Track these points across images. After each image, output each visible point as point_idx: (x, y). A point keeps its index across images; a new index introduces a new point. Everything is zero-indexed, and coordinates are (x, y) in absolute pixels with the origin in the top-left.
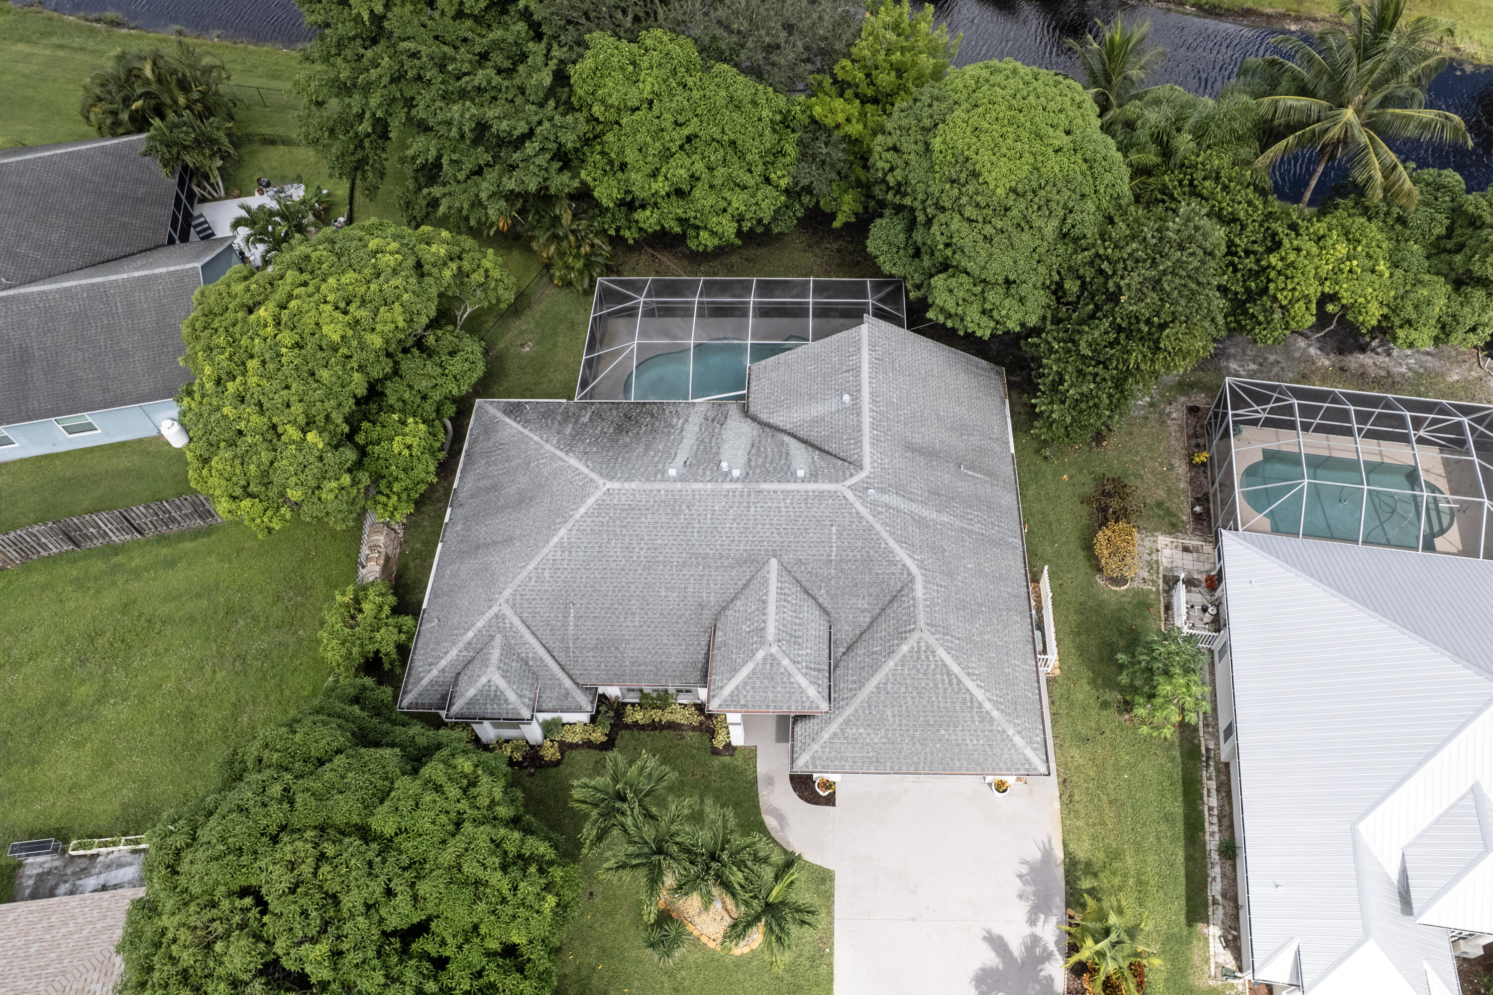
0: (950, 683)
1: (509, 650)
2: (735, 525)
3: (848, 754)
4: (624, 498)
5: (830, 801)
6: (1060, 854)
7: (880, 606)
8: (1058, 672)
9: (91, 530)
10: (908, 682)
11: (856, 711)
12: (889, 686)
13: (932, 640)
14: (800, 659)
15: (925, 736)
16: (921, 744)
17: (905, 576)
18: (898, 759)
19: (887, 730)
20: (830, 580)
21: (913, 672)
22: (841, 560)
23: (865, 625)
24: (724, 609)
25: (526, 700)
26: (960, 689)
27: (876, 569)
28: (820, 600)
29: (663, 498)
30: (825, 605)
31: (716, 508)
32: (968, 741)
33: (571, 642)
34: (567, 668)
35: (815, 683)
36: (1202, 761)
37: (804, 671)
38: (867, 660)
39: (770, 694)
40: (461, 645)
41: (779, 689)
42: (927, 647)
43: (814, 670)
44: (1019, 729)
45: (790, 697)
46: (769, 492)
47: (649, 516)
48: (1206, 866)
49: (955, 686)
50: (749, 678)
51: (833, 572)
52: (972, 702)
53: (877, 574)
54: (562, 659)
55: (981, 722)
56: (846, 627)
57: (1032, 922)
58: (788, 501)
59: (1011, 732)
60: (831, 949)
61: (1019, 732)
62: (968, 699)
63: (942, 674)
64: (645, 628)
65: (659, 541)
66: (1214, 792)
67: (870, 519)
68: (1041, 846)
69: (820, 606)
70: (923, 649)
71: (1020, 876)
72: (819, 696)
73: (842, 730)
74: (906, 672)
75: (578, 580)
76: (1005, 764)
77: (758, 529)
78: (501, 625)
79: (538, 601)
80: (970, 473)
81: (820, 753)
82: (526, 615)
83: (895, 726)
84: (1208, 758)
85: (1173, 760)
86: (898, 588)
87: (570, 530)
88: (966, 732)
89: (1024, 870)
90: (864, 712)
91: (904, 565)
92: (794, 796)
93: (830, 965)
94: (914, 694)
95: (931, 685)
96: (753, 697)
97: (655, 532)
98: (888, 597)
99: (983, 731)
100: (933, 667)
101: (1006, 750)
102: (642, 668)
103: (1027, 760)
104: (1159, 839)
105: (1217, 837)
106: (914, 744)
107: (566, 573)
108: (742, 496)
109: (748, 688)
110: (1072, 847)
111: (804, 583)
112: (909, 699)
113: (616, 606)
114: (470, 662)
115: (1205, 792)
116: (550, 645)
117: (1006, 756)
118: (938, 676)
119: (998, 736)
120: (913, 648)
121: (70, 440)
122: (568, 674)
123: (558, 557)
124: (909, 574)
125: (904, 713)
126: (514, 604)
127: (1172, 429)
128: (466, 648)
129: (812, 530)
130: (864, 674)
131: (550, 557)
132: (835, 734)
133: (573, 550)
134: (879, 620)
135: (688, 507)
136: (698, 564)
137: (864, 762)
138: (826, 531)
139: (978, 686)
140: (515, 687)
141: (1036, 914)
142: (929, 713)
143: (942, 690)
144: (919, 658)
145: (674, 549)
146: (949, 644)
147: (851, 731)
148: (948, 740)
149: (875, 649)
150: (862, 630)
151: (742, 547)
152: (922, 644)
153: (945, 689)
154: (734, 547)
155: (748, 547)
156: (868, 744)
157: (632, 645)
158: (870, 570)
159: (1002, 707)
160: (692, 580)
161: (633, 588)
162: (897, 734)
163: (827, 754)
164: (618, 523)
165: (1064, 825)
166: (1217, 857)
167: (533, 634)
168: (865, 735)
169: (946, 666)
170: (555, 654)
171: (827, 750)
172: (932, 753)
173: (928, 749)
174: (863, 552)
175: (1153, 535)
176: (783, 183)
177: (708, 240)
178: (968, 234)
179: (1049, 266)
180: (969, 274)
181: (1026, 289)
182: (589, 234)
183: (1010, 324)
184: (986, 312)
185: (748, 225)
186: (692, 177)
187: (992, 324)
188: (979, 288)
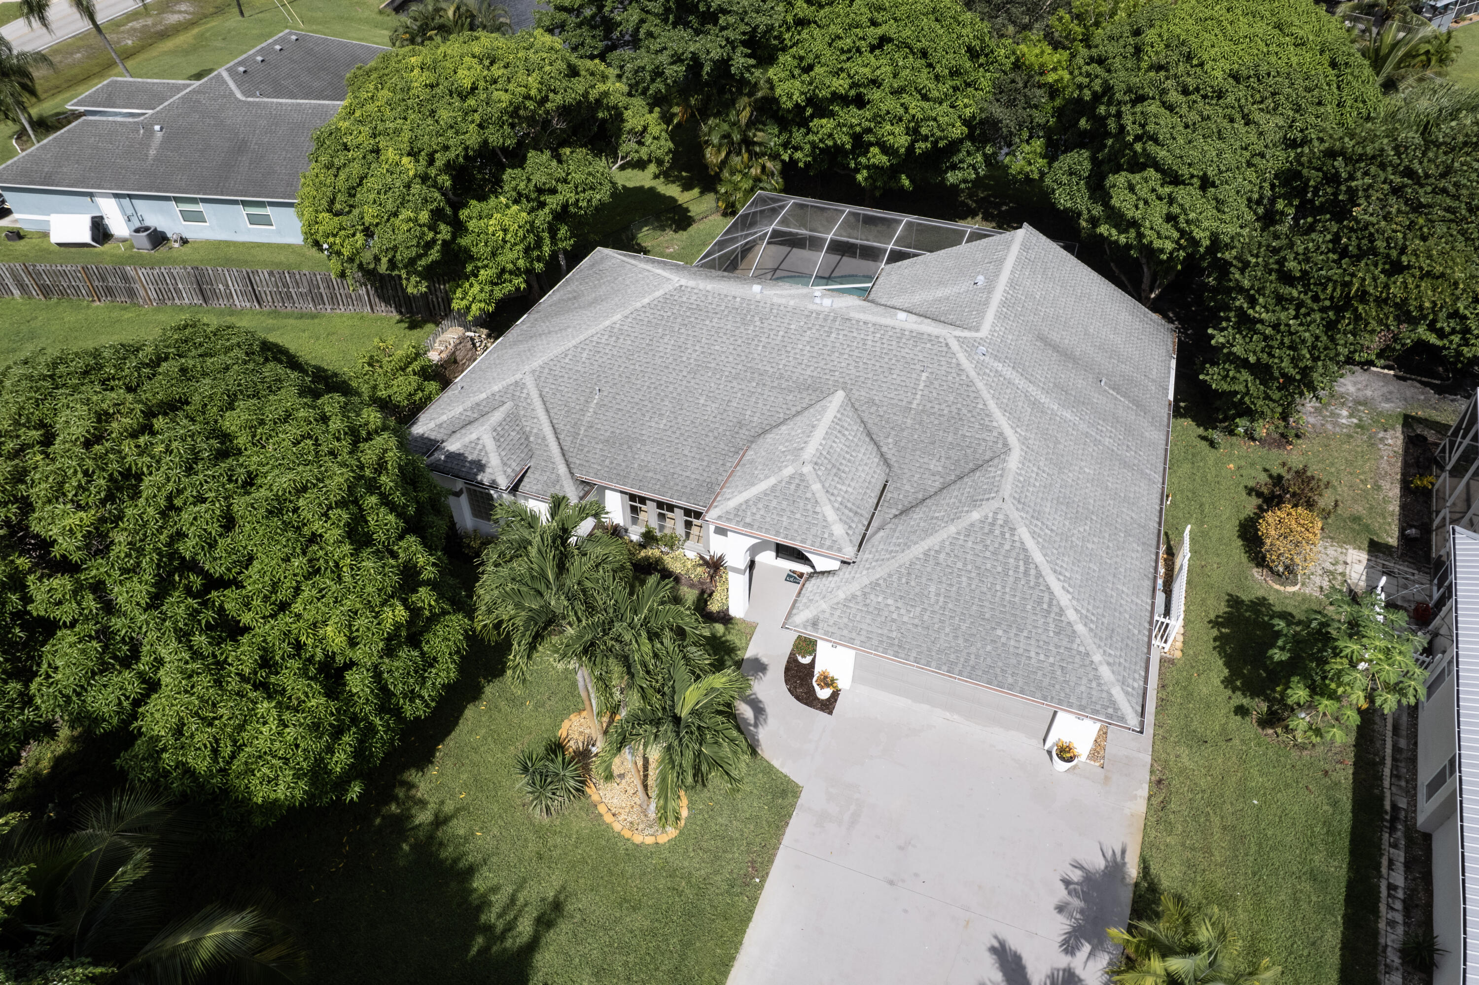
0: (1026, 573)
1: (513, 419)
2: (808, 348)
3: (864, 626)
4: (694, 297)
5: (828, 706)
6: (1133, 871)
7: (958, 473)
8: (1178, 654)
9: (221, 286)
10: (969, 557)
11: (890, 575)
12: (942, 556)
13: (1015, 515)
14: (836, 492)
15: (974, 631)
16: (966, 640)
17: (1000, 445)
18: (929, 650)
19: (925, 610)
20: (903, 430)
21: (979, 547)
22: (923, 411)
23: (933, 490)
24: (765, 432)
25: (509, 470)
26: (1038, 584)
27: (964, 431)
28: (884, 449)
29: (737, 305)
30: (889, 456)
31: (793, 327)
32: (1033, 654)
33: (583, 429)
34: (568, 454)
35: (845, 523)
36: (1383, 820)
37: (837, 505)
38: (922, 524)
39: (785, 519)
40: (469, 404)
41: (798, 516)
42: (1006, 522)
43: (850, 510)
44: (1111, 660)
45: (808, 529)
46: (858, 321)
47: (716, 320)
48: (1375, 966)
49: (1032, 578)
50: (766, 495)
51: (909, 422)
52: (1050, 605)
53: (964, 436)
54: (566, 445)
55: (1057, 634)
56: (907, 487)
57: (1069, 946)
58: (878, 335)
59: (1097, 658)
60: (763, 880)
61: (1109, 664)
62: (1046, 599)
63: (1017, 559)
64: (669, 433)
65: (717, 348)
66: (1400, 866)
67: (973, 374)
68: (1109, 854)
69: (882, 455)
70: (1000, 522)
71: (1067, 883)
72: (847, 538)
73: (865, 594)
74: (970, 544)
75: (615, 368)
76: (1080, 698)
77: (833, 358)
78: (518, 394)
79: (565, 379)
80: (1111, 392)
81: (827, 615)
82: (547, 390)
83: (937, 608)
84: (1394, 819)
85: (1335, 804)
86: (987, 458)
87: (627, 317)
88: (1033, 642)
89: (1076, 875)
90: (900, 579)
91: (1001, 434)
92: (784, 688)
93: (754, 900)
94: (973, 575)
95: (1000, 569)
96: (763, 517)
97: (715, 337)
98: (971, 465)
99: (1057, 646)
100: (1007, 547)
101: (1084, 681)
102: (650, 474)
103: (1113, 703)
104: (1296, 900)
105: (1400, 930)
106: (956, 637)
107: (605, 358)
108: (825, 320)
109: (760, 505)
110: (1154, 869)
111: (869, 426)
112: (964, 579)
113: (646, 403)
114: (470, 423)
115: (1385, 862)
116: (559, 426)
117: (1083, 688)
118: (1012, 561)
119: (1078, 659)
120: (986, 517)
121: (249, 230)
122: (566, 461)
123: (603, 341)
124: (1006, 444)
125: (953, 594)
126: (539, 377)
127: (1385, 453)
128: (472, 408)
129: (897, 372)
130: (914, 538)
131: (595, 339)
132: (854, 597)
133: (622, 337)
134: (952, 487)
135: (761, 319)
136: (753, 379)
137: (881, 642)
138: (914, 376)
139: (1063, 587)
140: (503, 453)
141: (1077, 939)
142: (986, 604)
143: (1011, 579)
144: (991, 531)
145: (731, 359)
146: (1037, 530)
147: (875, 599)
148: (1004, 644)
149: (937, 515)
150: (927, 495)
151: (808, 372)
152: (1000, 516)
153: (1017, 579)
154: (799, 370)
155: (815, 374)
156: (894, 621)
157: (647, 448)
158: (957, 429)
159: (1093, 626)
160: (739, 395)
161: (671, 389)
162: (937, 617)
163: (835, 618)
164: (679, 320)
165: (1145, 834)
166: (1397, 961)
167: (547, 411)
168: (893, 609)
169: (1025, 550)
170: (561, 437)
171: (838, 613)
172: (977, 656)
173: (973, 649)
174: (953, 408)
175: (1341, 547)
176: (968, 112)
177: (877, 157)
178: (1166, 119)
179: (1260, 173)
180: (1157, 167)
181: (1226, 192)
182: (763, 154)
183: (1198, 234)
184: (1170, 218)
185: (921, 147)
186: (875, 83)
187: (1176, 235)
188: (1168, 189)
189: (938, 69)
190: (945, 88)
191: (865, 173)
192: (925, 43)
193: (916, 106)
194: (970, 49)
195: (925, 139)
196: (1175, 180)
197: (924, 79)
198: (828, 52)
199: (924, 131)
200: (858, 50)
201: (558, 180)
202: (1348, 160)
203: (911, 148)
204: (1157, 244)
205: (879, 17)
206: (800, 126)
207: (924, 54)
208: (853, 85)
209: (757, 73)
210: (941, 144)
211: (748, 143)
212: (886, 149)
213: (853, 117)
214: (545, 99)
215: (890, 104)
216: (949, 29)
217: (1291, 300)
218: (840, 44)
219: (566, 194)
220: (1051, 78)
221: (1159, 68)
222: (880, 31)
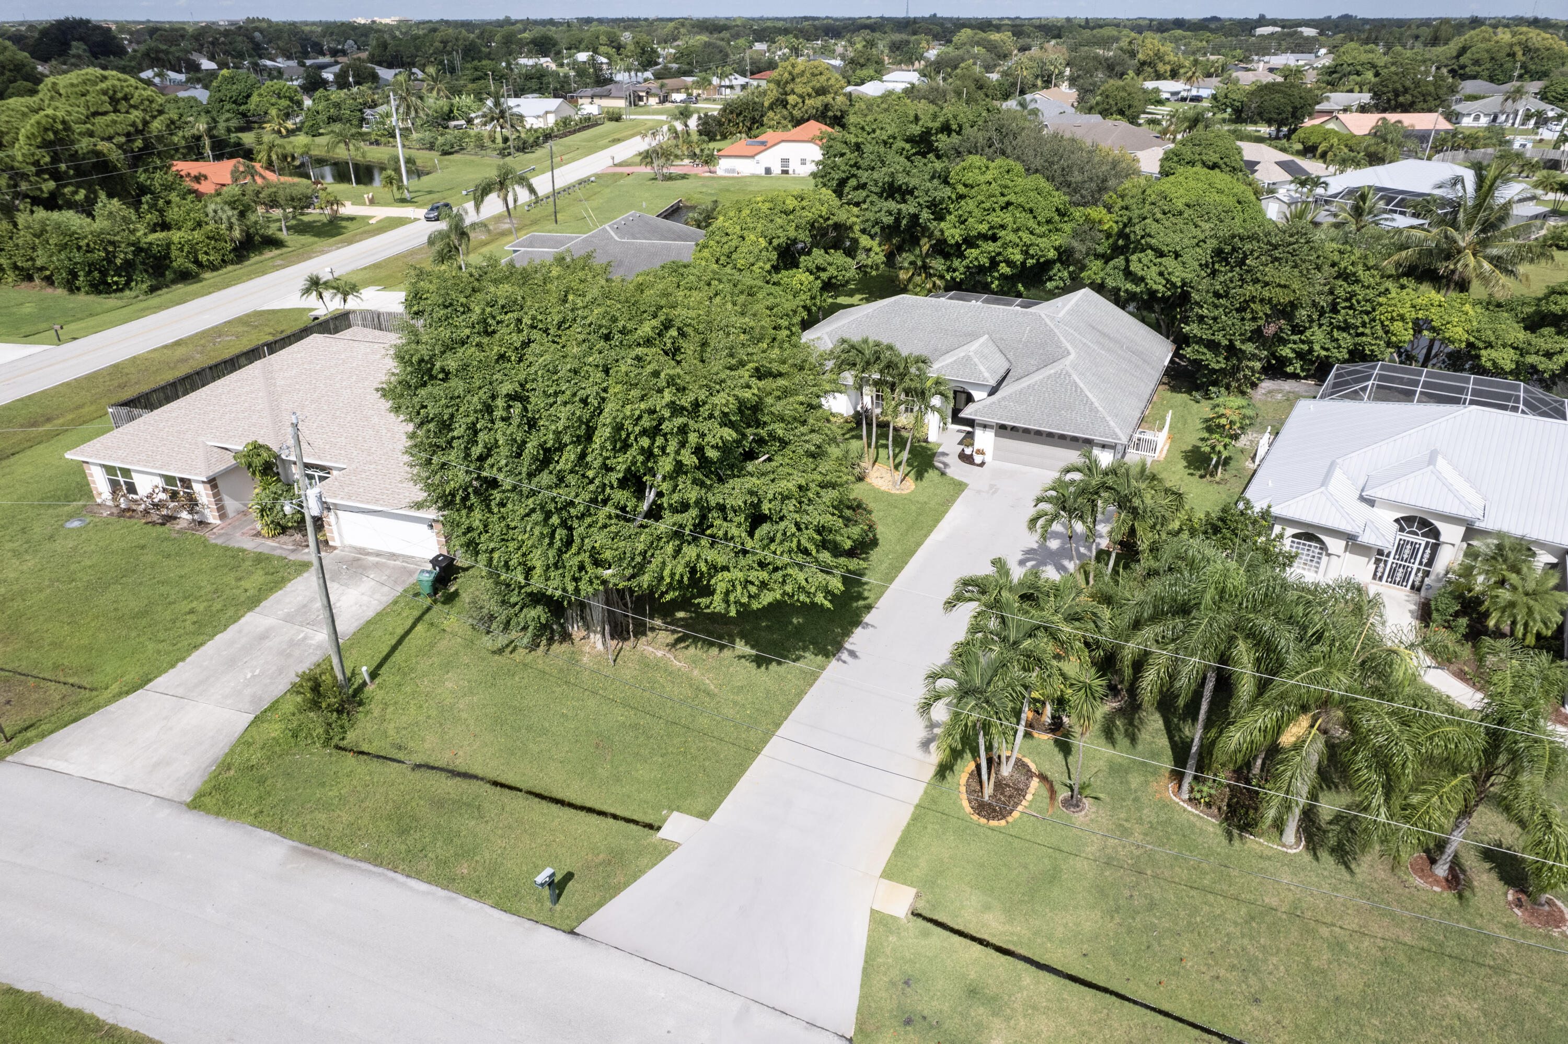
0: (1076, 391)
2: (970, 319)
3: (999, 413)
4: (910, 301)
7: (1045, 364)
8: (1162, 459)
10: (1049, 386)
11: (1011, 394)
12: (1036, 387)
13: (1071, 371)
15: (1051, 412)
16: (1047, 416)
17: (1065, 353)
18: (1030, 420)
19: (1028, 406)
20: (1017, 348)
21: (1054, 383)
22: (1027, 342)
23: (1032, 371)
26: (1081, 395)
27: (1049, 348)
28: (1008, 356)
29: (933, 303)
30: (1011, 359)
31: (962, 311)
32: (1078, 419)
35: (990, 373)
39: (961, 372)
41: (967, 370)
42: (1066, 373)
43: (992, 371)
45: (972, 375)
46: (995, 308)
49: (1078, 393)
50: (951, 363)
51: (1021, 346)
52: (1087, 401)
53: (1048, 350)
55: (1090, 411)
56: (1020, 370)
58: (1005, 313)
59: (1108, 419)
60: (953, 504)
61: (1114, 421)
62: (1085, 399)
63: (1071, 386)
67: (1053, 327)
69: (1007, 359)
70: (1064, 373)
72: (990, 378)
73: (999, 402)
74: (1049, 382)
75: (870, 330)
76: (1100, 433)
77: (982, 322)
80: (1129, 352)
83: (1033, 405)
86: (1059, 358)
87: (875, 310)
88: (1079, 415)
90: (1016, 395)
91: (1066, 349)
92: (958, 460)
94: (1051, 392)
95: (1062, 390)
96: (950, 372)
97: (922, 317)
98: (1052, 360)
100: (1066, 382)
101: (1102, 427)
103: (1116, 434)
106: (1042, 415)
107: (864, 327)
108: (978, 308)
111: (998, 346)
112: (1046, 394)
117: (1102, 429)
118: (1068, 386)
120: (1057, 372)
123: (863, 320)
124: (1068, 352)
125: (1041, 400)
129: (1015, 327)
132: (994, 403)
133: (873, 318)
134: (1042, 369)
137: (1007, 418)
138: (1023, 328)
139: (1093, 395)
142: (1057, 402)
143: (1069, 394)
144: (1059, 376)
145: (930, 325)
146: (1081, 376)
147: (1004, 403)
148: (1065, 416)
150: (1029, 373)
151: (970, 329)
152: (1064, 371)
153: (1072, 394)
154: (965, 328)
155: (973, 330)
156: (1013, 410)
158: (1045, 348)
160: (935, 339)
161: (899, 338)
162: (1033, 408)
164: (903, 310)
168: (1013, 406)
169: (1076, 383)
171: (986, 409)
174: (1042, 340)
176: (1057, 243)
177: (1004, 269)
178: (1155, 225)
179: (1205, 251)
180: (1152, 249)
181: (1186, 258)
182: (935, 275)
183: (1174, 279)
184: (1161, 274)
185: (1030, 262)
186: (1003, 227)
187: (1164, 282)
188: (1158, 260)
189: (1039, 218)
190: (1044, 229)
191: (997, 282)
192: (1031, 205)
193: (1025, 236)
194: (1057, 210)
195: (1032, 257)
196: (1161, 254)
197: (1032, 224)
198: (976, 211)
199: (1031, 252)
200: (994, 210)
201: (829, 264)
202: (1241, 239)
203: (1023, 263)
204: (1155, 287)
205: (1006, 191)
206: (958, 257)
207: (1031, 211)
208: (991, 228)
209: (935, 223)
210: (1042, 260)
211: (925, 267)
212: (1009, 263)
213: (991, 247)
214: (828, 219)
215: (1012, 237)
216: (1045, 198)
217: (1222, 305)
218: (983, 205)
219: (832, 271)
220: (1106, 227)
221: (1153, 204)
222: (1006, 199)
